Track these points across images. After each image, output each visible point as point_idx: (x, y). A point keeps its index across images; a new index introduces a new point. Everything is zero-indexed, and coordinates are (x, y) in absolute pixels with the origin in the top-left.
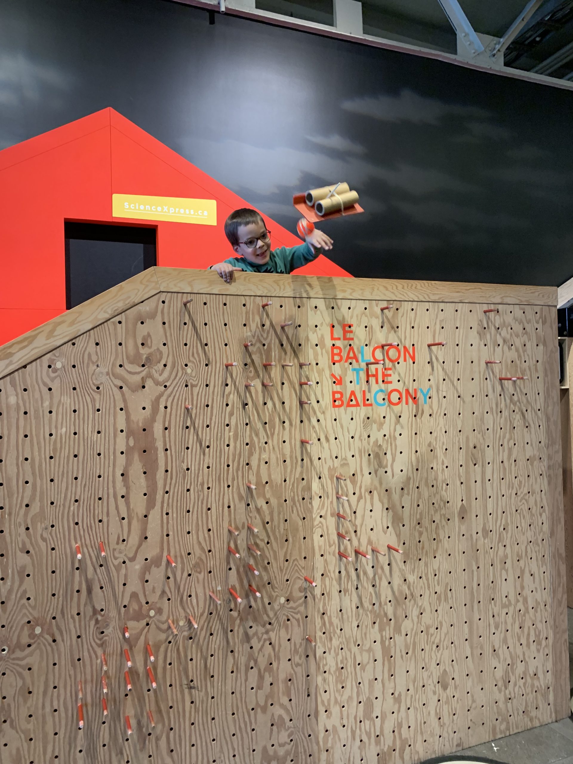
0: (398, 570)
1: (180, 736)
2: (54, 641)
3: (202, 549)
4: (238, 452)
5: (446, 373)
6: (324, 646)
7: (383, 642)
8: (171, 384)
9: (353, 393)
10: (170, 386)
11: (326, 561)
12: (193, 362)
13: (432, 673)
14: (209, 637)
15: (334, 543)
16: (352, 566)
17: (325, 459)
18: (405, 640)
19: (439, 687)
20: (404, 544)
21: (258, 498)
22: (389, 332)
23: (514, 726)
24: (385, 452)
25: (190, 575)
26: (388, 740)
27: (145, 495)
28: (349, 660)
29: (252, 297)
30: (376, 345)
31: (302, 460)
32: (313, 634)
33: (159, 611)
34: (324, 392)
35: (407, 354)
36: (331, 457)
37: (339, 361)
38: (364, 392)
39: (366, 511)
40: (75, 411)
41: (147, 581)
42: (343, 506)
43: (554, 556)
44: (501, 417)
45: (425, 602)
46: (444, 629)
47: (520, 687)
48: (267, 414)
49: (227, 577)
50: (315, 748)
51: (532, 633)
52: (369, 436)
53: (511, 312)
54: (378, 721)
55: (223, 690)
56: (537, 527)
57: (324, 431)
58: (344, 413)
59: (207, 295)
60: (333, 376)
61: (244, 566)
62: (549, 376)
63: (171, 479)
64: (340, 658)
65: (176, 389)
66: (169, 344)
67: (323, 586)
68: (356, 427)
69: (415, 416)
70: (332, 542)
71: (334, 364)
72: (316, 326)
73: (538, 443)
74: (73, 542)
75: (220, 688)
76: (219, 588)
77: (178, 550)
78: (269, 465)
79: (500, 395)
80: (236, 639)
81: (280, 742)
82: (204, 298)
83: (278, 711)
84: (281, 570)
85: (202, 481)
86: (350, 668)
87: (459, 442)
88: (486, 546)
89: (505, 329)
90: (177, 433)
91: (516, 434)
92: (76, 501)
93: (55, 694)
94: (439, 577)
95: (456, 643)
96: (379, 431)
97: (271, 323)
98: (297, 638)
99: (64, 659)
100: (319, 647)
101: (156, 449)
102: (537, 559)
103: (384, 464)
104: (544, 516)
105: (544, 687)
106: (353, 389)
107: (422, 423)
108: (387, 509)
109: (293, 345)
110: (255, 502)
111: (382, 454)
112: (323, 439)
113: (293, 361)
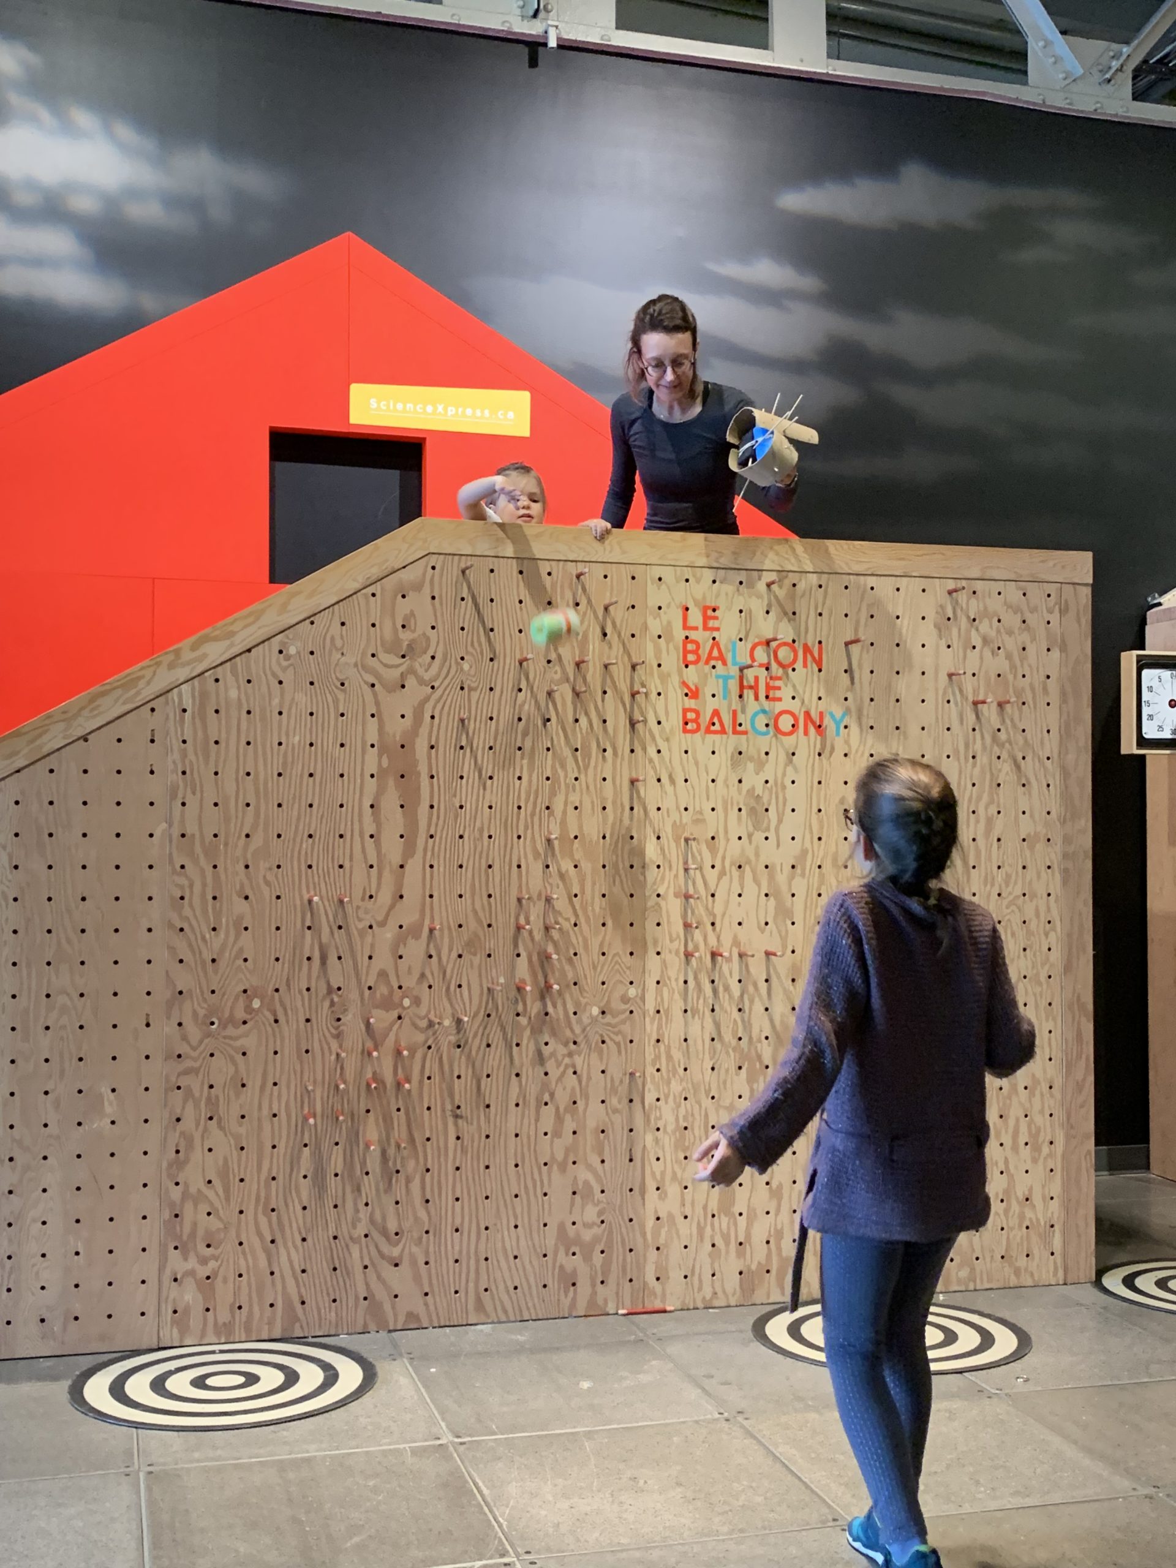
0: (782, 991)
1: (439, 1182)
2: (276, 1021)
4: (534, 788)
5: (875, 689)
6: (657, 1089)
8: (441, 684)
9: (716, 713)
10: (439, 687)
11: (664, 962)
12: (472, 655)
14: (485, 1049)
15: (678, 936)
16: (706, 976)
17: (668, 810)
20: (793, 952)
21: (563, 857)
22: (778, 620)
23: (985, 1277)
24: (766, 806)
25: (460, 956)
26: (757, 1254)
27: (402, 836)
28: (697, 1117)
29: (561, 563)
30: (757, 640)
31: (632, 809)
32: (641, 1069)
33: (417, 1001)
34: (669, 708)
35: (809, 658)
36: (678, 808)
37: (696, 662)
38: (735, 713)
39: (732, 894)
40: (311, 714)
41: (401, 957)
42: (694, 883)
43: (1070, 1007)
44: (974, 765)
48: (579, 736)
49: (513, 968)
50: (640, 1240)
51: (1023, 1129)
52: (740, 781)
53: (999, 593)
54: (742, 1222)
55: (503, 1128)
56: (1038, 953)
57: (667, 768)
58: (701, 743)
59: (494, 559)
60: (684, 684)
61: (539, 954)
62: (1071, 704)
63: (438, 818)
64: (682, 1111)
65: (447, 692)
66: (440, 627)
67: (659, 999)
68: (719, 766)
69: (820, 755)
70: (674, 936)
71: (687, 666)
72: (660, 608)
73: (1045, 813)
74: (304, 891)
75: (498, 1124)
77: (445, 919)
78: (581, 812)
79: (974, 730)
80: (524, 1056)
81: (585, 1220)
82: (491, 563)
83: (583, 1174)
84: (595, 968)
85: (480, 826)
86: (697, 1129)
89: (986, 622)
90: (448, 754)
91: (1001, 796)
92: (310, 836)
93: (276, 1094)
96: (757, 774)
97: (589, 601)
98: (615, 1072)
99: (288, 1050)
100: (649, 1090)
101: (419, 774)
102: (1037, 1006)
103: (765, 825)
104: (1052, 936)
105: (1042, 1223)
106: (716, 707)
107: (830, 766)
108: (767, 895)
109: (622, 635)
110: (557, 862)
111: (760, 810)
112: (665, 780)
113: (622, 658)
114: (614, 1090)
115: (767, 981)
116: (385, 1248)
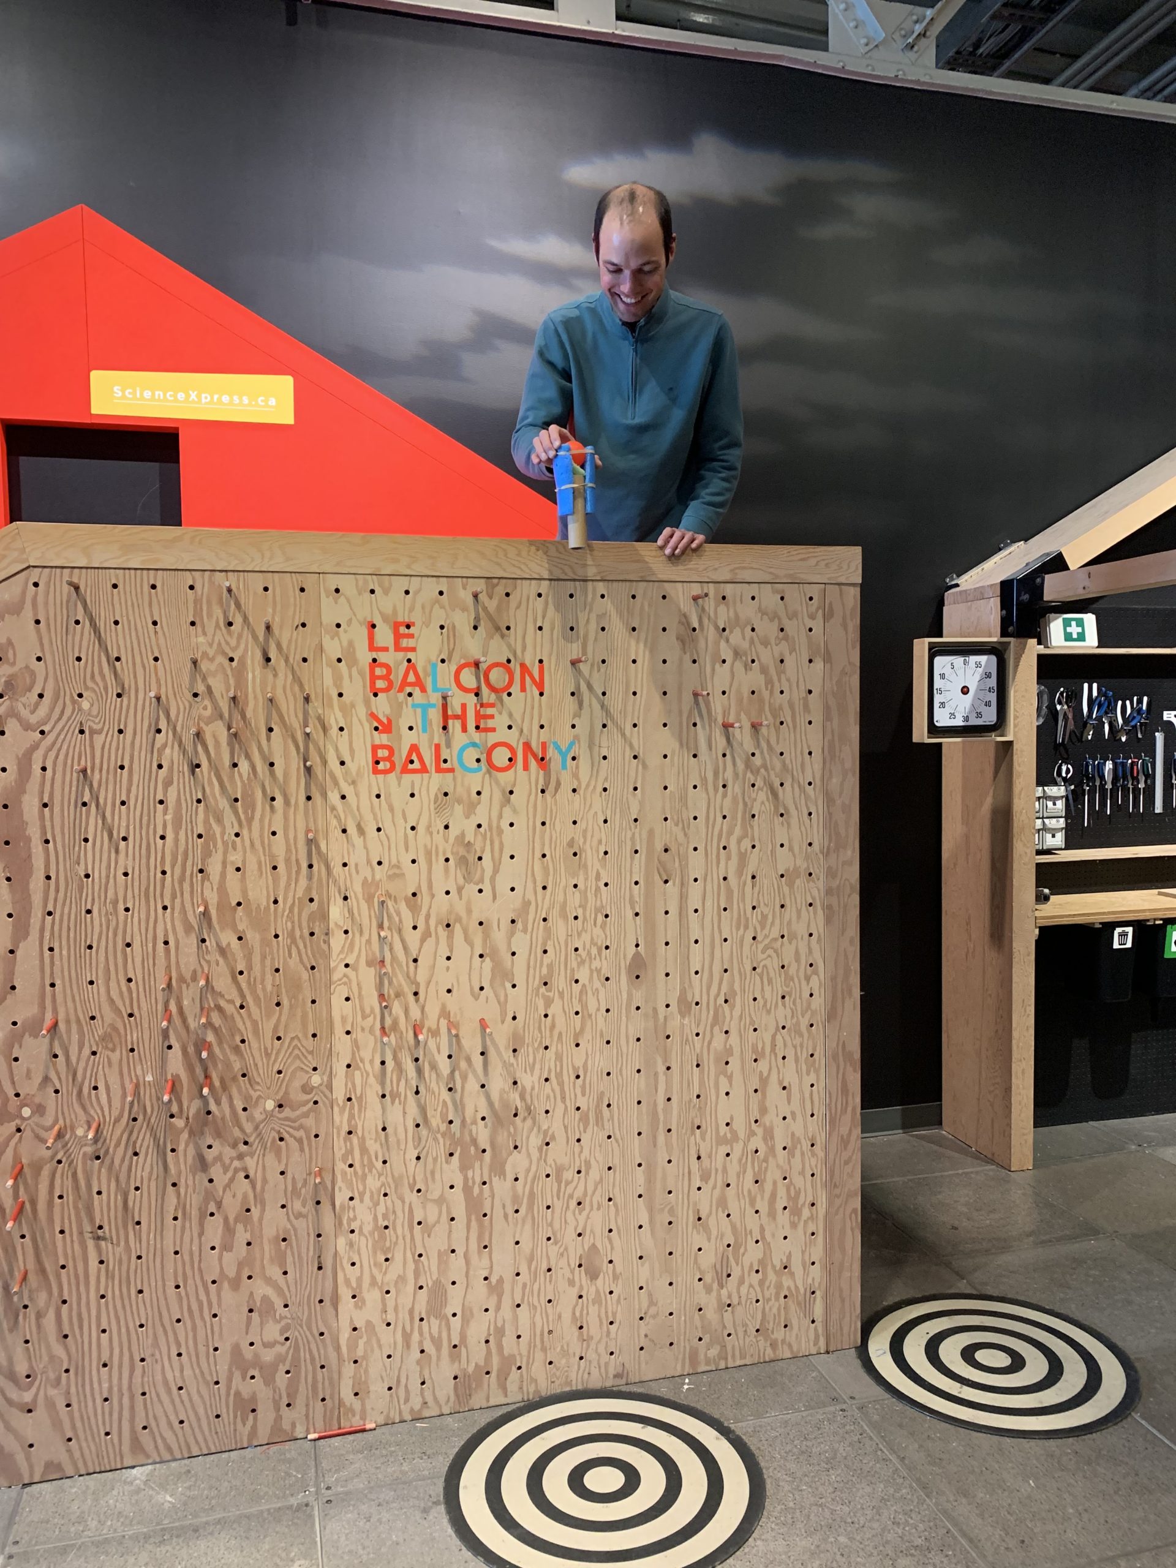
0: (500, 1065)
1: (80, 1315)
3: (118, 1011)
4: (181, 849)
5: (608, 712)
6: (350, 1187)
7: (467, 1189)
8: (53, 728)
9: (414, 748)
10: (50, 732)
11: (356, 1044)
12: (93, 690)
13: (566, 1249)
14: (131, 1159)
15: (372, 1011)
16: (407, 1053)
17: (356, 865)
18: (514, 1188)
19: (580, 1276)
20: (514, 1018)
21: (222, 929)
22: (490, 637)
23: (737, 1353)
24: (479, 855)
25: (94, 1053)
26: (475, 1355)
27: (10, 915)
28: (400, 1213)
29: (207, 573)
30: (463, 661)
31: (311, 866)
32: (330, 1165)
33: (40, 1110)
34: (354, 745)
35: (528, 679)
36: (369, 862)
37: (386, 690)
38: (437, 746)
39: (438, 958)
41: (16, 1059)
42: (391, 949)
43: (835, 1057)
44: (725, 795)
45: (555, 1125)
46: (594, 1174)
47: (751, 1286)
48: (239, 784)
49: (164, 1061)
50: (333, 1355)
51: (782, 1192)
52: (447, 827)
53: (753, 598)
54: (456, 1323)
55: (159, 1246)
56: (798, 1001)
57: (354, 816)
58: (396, 786)
59: (118, 571)
60: (373, 716)
61: (195, 1045)
62: (836, 721)
63: (57, 891)
64: (381, 1209)
65: (62, 737)
66: (48, 657)
67: (350, 1085)
68: (420, 811)
69: (543, 791)
70: (368, 1011)
71: (376, 695)
72: (338, 626)
73: (806, 845)
75: (152, 1242)
76: (149, 1078)
77: (72, 1011)
78: (244, 873)
79: (724, 755)
80: (181, 1163)
81: (265, 1340)
82: (113, 577)
83: (260, 1289)
84: (268, 1055)
85: (113, 897)
86: (401, 1227)
87: (633, 839)
88: (687, 1030)
89: (737, 631)
90: (66, 814)
91: (756, 828)
94: (584, 1080)
95: (618, 1198)
96: (467, 817)
97: (245, 619)
98: (296, 1171)
100: (340, 1189)
101: (28, 840)
102: (797, 1060)
103: (477, 877)
104: (815, 982)
105: (802, 1291)
106: (415, 742)
107: (556, 804)
108: (481, 956)
109: (291, 660)
110: (216, 935)
111: (472, 858)
112: (352, 830)
113: (291, 689)
114: (295, 1192)
115: (482, 1054)
116: (13, 1394)
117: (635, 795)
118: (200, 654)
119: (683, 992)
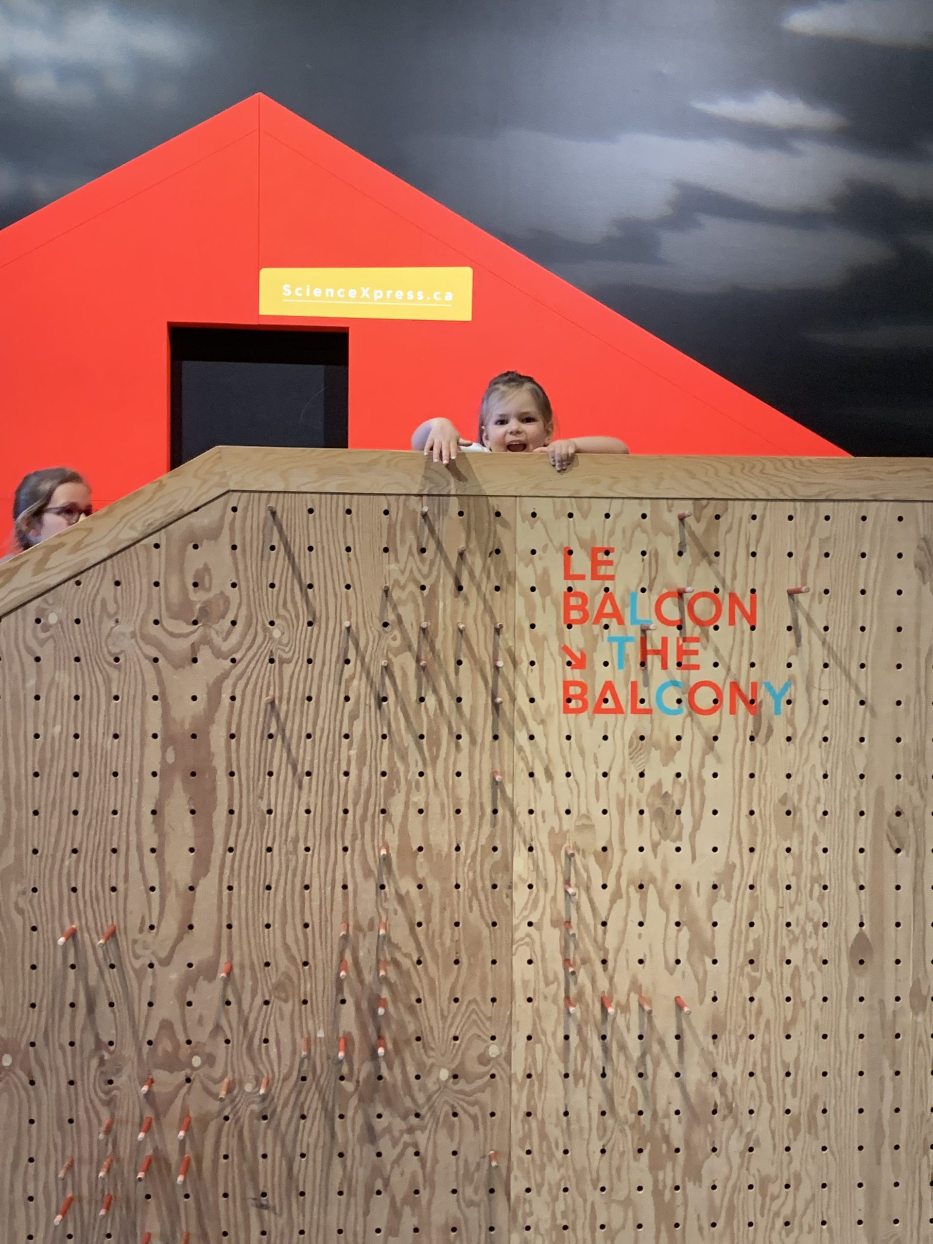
0: (697, 1051)
2: (32, 1083)
3: (292, 959)
4: (364, 788)
5: (830, 650)
6: (527, 1176)
7: (657, 1193)
8: (244, 656)
9: (609, 686)
10: (241, 659)
11: (537, 1011)
12: (285, 618)
14: (298, 1121)
15: (556, 978)
16: (594, 1029)
17: (543, 813)
18: (711, 1200)
20: (715, 999)
21: (402, 876)
22: (695, 564)
24: (677, 808)
25: (267, 1003)
27: (192, 850)
28: (581, 1213)
29: (402, 498)
30: (665, 591)
31: (495, 811)
32: (506, 1150)
33: (210, 1060)
34: (545, 681)
35: (738, 612)
36: (556, 810)
37: (581, 621)
38: (634, 685)
39: (629, 923)
40: (77, 698)
41: (190, 1004)
42: (578, 909)
45: (760, 1127)
46: (806, 1191)
48: (425, 719)
49: (336, 1018)
52: (642, 775)
55: (322, 1222)
57: (541, 759)
58: (587, 726)
59: (313, 495)
60: (566, 649)
61: (369, 1000)
63: (239, 826)
64: (560, 1206)
66: (242, 584)
67: (530, 1060)
68: (613, 754)
69: (752, 738)
70: (551, 977)
71: (570, 627)
72: (533, 552)
74: (67, 921)
75: (315, 1217)
77: (247, 957)
78: (427, 815)
80: (349, 1132)
82: (310, 501)
84: (444, 1018)
85: (294, 835)
86: (581, 1231)
88: (921, 1030)
90: (252, 746)
92: (75, 851)
93: (31, 1172)
94: (795, 1079)
95: (834, 1223)
96: (665, 764)
97: (439, 545)
98: (470, 1153)
99: (47, 1116)
100: (516, 1178)
101: (214, 771)
103: (675, 833)
106: (610, 679)
107: (767, 754)
108: (678, 924)
109: (483, 588)
110: (395, 882)
111: (670, 812)
112: (539, 774)
113: (483, 619)
115: (678, 1037)
117: (861, 747)
118: (392, 582)
119: (917, 983)
